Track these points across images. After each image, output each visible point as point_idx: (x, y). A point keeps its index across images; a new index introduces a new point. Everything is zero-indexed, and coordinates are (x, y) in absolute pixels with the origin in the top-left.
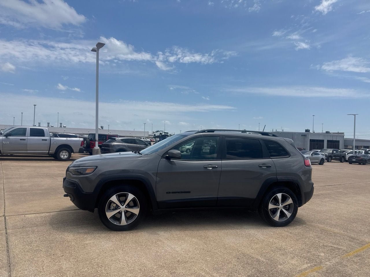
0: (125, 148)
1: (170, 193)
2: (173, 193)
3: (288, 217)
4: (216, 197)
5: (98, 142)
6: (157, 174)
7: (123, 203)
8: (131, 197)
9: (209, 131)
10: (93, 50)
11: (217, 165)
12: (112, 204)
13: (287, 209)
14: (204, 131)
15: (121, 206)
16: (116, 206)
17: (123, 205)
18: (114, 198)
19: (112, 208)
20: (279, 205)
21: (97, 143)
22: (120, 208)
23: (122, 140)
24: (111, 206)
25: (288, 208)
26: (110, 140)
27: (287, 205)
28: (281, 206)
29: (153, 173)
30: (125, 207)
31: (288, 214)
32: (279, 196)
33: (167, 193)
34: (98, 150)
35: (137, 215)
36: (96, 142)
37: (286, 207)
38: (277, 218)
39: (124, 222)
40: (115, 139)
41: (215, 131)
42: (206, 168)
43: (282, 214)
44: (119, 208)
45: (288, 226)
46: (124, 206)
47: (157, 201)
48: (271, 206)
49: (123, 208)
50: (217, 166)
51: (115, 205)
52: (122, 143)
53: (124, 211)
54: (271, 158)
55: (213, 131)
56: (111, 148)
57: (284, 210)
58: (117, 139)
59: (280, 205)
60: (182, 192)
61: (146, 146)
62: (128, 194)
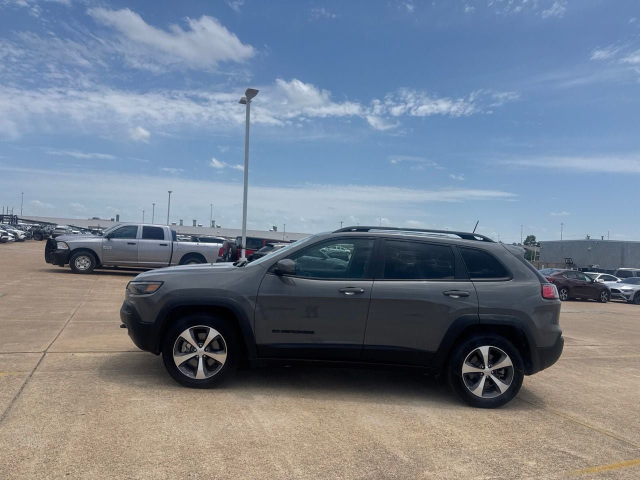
1: (278, 331)
2: (283, 331)
3: (503, 392)
4: (361, 345)
5: (246, 250)
6: (257, 299)
7: (202, 343)
8: (213, 333)
9: (360, 229)
10: (242, 102)
11: (362, 288)
12: (185, 343)
13: (503, 376)
14: (349, 230)
15: (198, 348)
16: (191, 348)
17: (201, 345)
18: (187, 335)
19: (184, 349)
20: (484, 368)
21: (243, 252)
22: (195, 352)
24: (183, 346)
25: (503, 374)
26: (265, 247)
27: (501, 369)
28: (487, 370)
29: (250, 298)
30: (203, 350)
31: (503, 387)
32: (485, 350)
33: (273, 331)
35: (222, 364)
36: (243, 250)
37: (499, 372)
38: (478, 391)
39: (201, 374)
40: (272, 246)
41: (369, 230)
42: (344, 292)
43: (491, 386)
44: (195, 350)
45: (502, 408)
46: (203, 348)
47: (256, 345)
48: (467, 368)
49: (201, 351)
50: (362, 290)
51: (189, 346)
53: (203, 357)
54: (472, 281)
55: (366, 229)
57: (493, 377)
58: (276, 245)
59: (486, 367)
60: (299, 332)
62: (209, 329)
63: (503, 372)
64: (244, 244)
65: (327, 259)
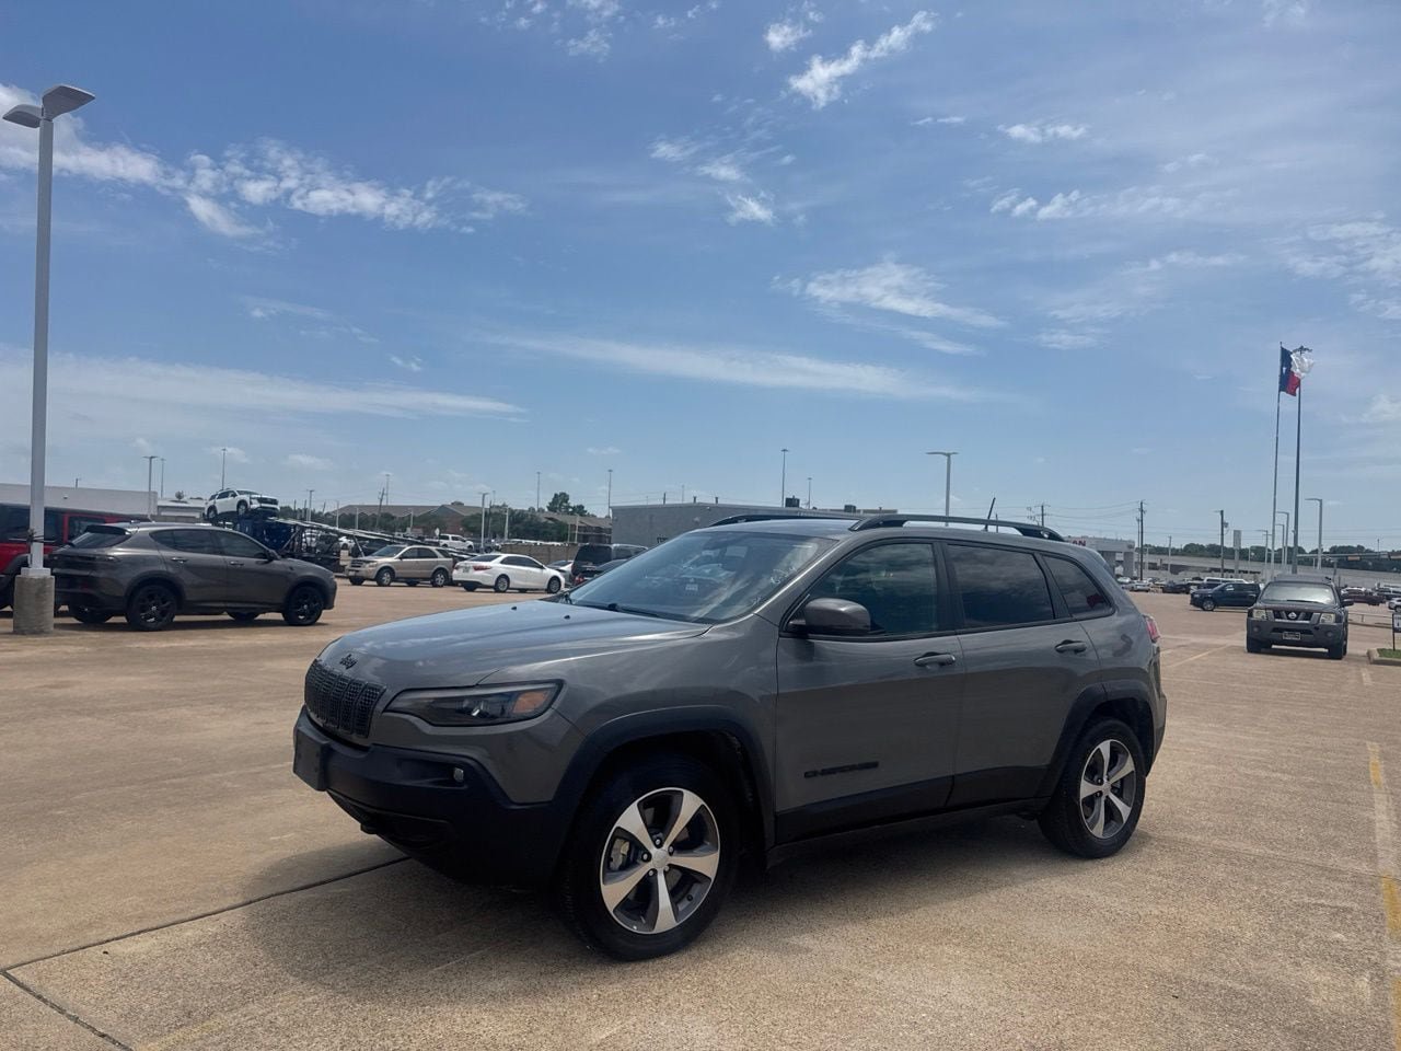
0: (171, 570)
1: (815, 774)
2: (825, 772)
3: (1125, 820)
5: (45, 544)
7: (661, 835)
8: (690, 804)
10: (19, 116)
11: (953, 654)
13: (1117, 791)
15: (653, 850)
16: (629, 852)
17: (660, 841)
18: (631, 819)
20: (1103, 782)
21: (37, 552)
22: (647, 861)
23: (154, 535)
25: (1122, 789)
26: (88, 534)
27: (1119, 781)
28: (1106, 786)
29: (765, 699)
30: (666, 854)
31: (1124, 809)
32: (1105, 747)
33: (807, 775)
34: (43, 581)
35: (710, 879)
36: (34, 544)
38: (1098, 827)
39: (666, 916)
40: (121, 531)
42: (924, 665)
43: (1111, 812)
44: (645, 856)
46: (666, 846)
47: (777, 814)
48: (1085, 789)
49: (660, 856)
50: (954, 659)
52: (158, 548)
53: (664, 868)
54: (1076, 620)
55: (898, 521)
56: (102, 574)
57: (1113, 797)
58: (129, 529)
59: (1105, 780)
60: (853, 768)
61: (266, 563)
62: (682, 794)
63: (1118, 785)
64: (37, 525)
65: (275, 562)
